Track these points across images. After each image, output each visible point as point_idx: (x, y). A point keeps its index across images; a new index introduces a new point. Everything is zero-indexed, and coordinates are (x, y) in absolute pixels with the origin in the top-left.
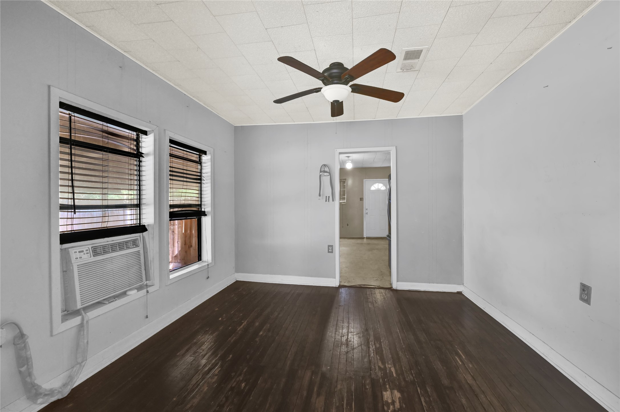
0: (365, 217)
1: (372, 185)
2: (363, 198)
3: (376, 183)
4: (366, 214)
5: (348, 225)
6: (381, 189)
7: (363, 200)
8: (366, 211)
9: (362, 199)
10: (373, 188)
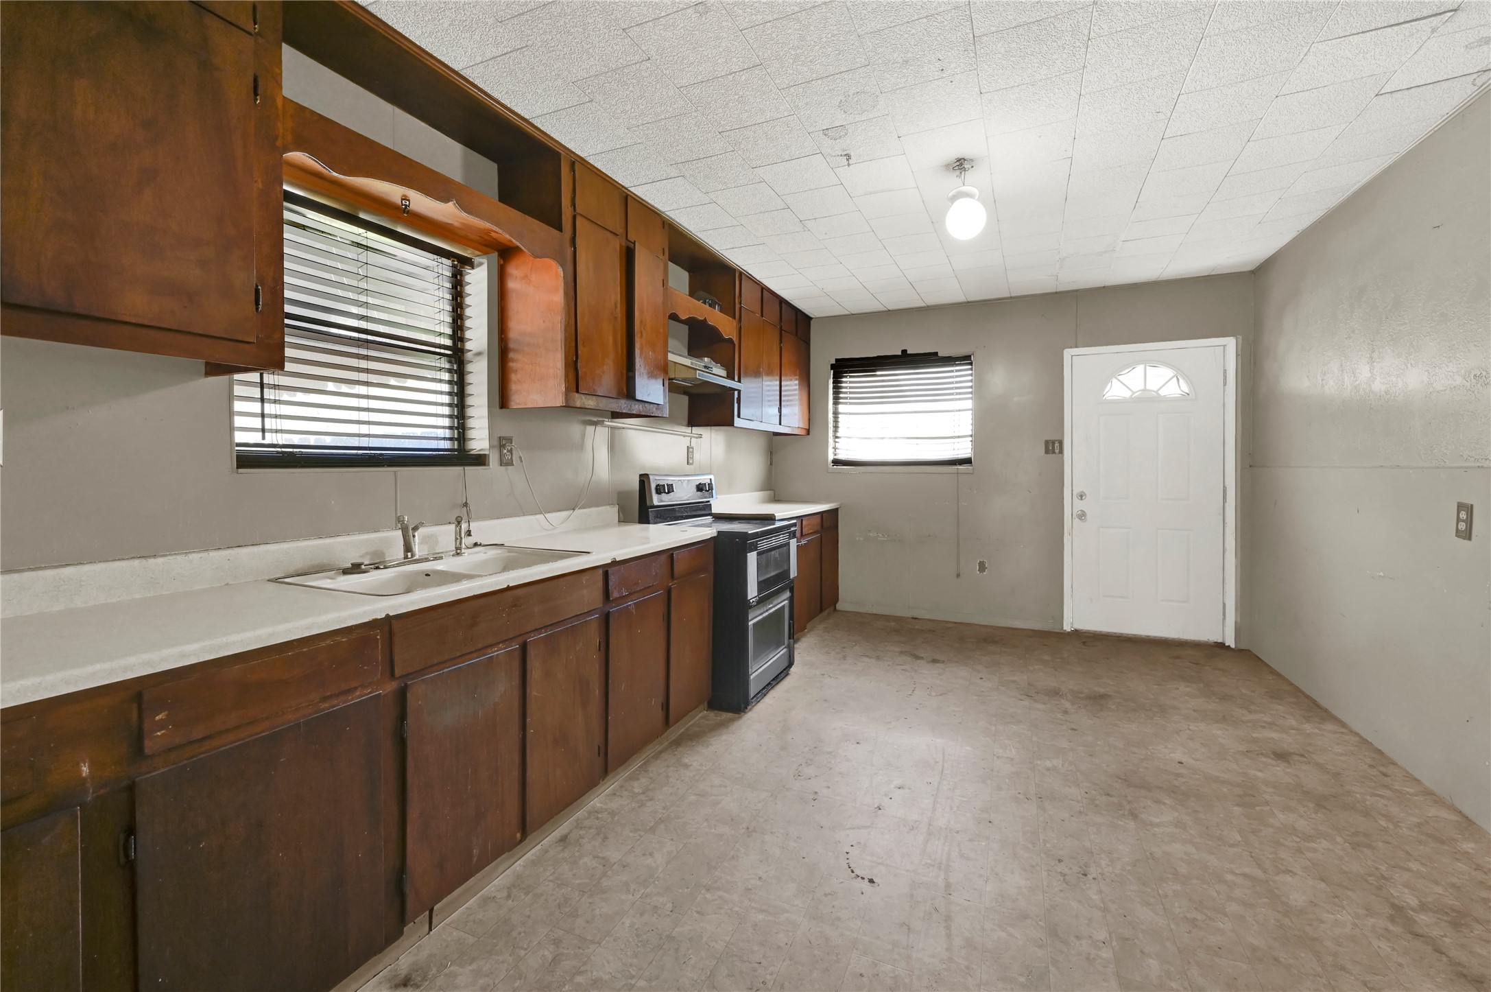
0: (1071, 534)
1: (1116, 373)
2: (1061, 443)
3: (1132, 365)
4: (1076, 521)
5: (982, 567)
6: (1162, 393)
7: (1061, 451)
8: (1079, 505)
9: (1054, 447)
10: (1116, 390)
